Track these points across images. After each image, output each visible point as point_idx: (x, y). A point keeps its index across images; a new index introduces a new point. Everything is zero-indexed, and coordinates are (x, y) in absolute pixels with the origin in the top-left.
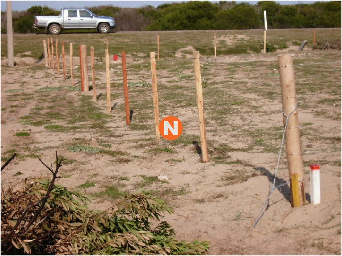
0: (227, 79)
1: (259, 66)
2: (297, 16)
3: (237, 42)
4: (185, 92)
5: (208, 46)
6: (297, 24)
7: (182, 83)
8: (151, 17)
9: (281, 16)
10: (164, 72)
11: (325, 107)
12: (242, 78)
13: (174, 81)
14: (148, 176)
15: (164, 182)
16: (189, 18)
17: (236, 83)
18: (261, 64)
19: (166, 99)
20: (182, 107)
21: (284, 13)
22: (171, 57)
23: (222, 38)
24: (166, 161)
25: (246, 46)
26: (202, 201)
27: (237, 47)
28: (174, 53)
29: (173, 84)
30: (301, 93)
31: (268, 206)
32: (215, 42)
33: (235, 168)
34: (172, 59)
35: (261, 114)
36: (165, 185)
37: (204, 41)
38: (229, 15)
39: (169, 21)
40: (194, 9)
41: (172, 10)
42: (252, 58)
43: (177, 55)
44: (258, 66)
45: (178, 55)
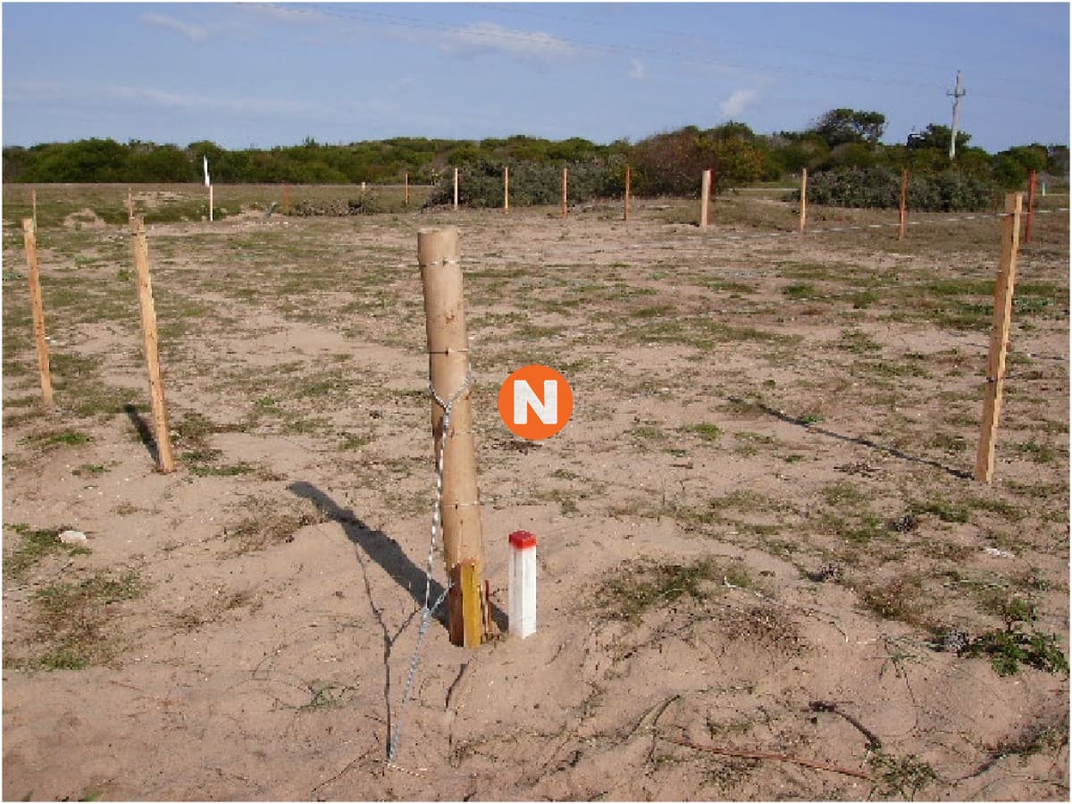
0: (162, 266)
1: (210, 242)
2: (250, 167)
3: (162, 203)
4: (91, 292)
5: (117, 209)
6: (251, 178)
7: (84, 272)
8: (20, 163)
9: (225, 166)
10: (48, 253)
11: (354, 319)
12: (187, 263)
13: (67, 270)
14: (34, 528)
15: (78, 550)
16: (83, 165)
17: (179, 272)
18: (214, 239)
19: (55, 306)
20: (89, 321)
21: (229, 162)
22: (57, 226)
23: (138, 198)
24: (75, 473)
25: (177, 210)
26: (191, 622)
27: (163, 210)
28: (62, 221)
29: (66, 275)
30: (302, 292)
31: (389, 643)
32: (129, 203)
33: (244, 490)
34: (58, 229)
35: (245, 334)
36: (80, 561)
37: (111, 202)
38: (145, 163)
39: (50, 169)
40: (89, 151)
41: (56, 153)
42: (194, 229)
43: (66, 224)
44: (208, 243)
45: (69, 222)
